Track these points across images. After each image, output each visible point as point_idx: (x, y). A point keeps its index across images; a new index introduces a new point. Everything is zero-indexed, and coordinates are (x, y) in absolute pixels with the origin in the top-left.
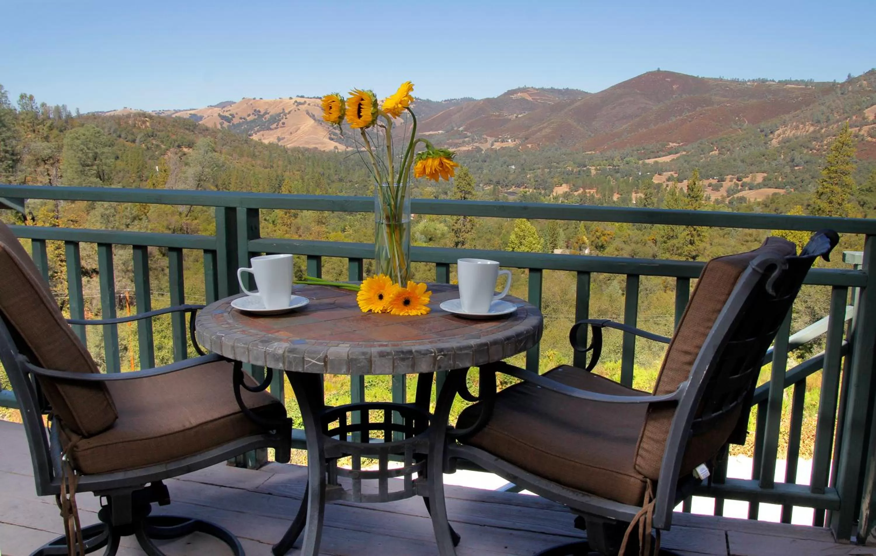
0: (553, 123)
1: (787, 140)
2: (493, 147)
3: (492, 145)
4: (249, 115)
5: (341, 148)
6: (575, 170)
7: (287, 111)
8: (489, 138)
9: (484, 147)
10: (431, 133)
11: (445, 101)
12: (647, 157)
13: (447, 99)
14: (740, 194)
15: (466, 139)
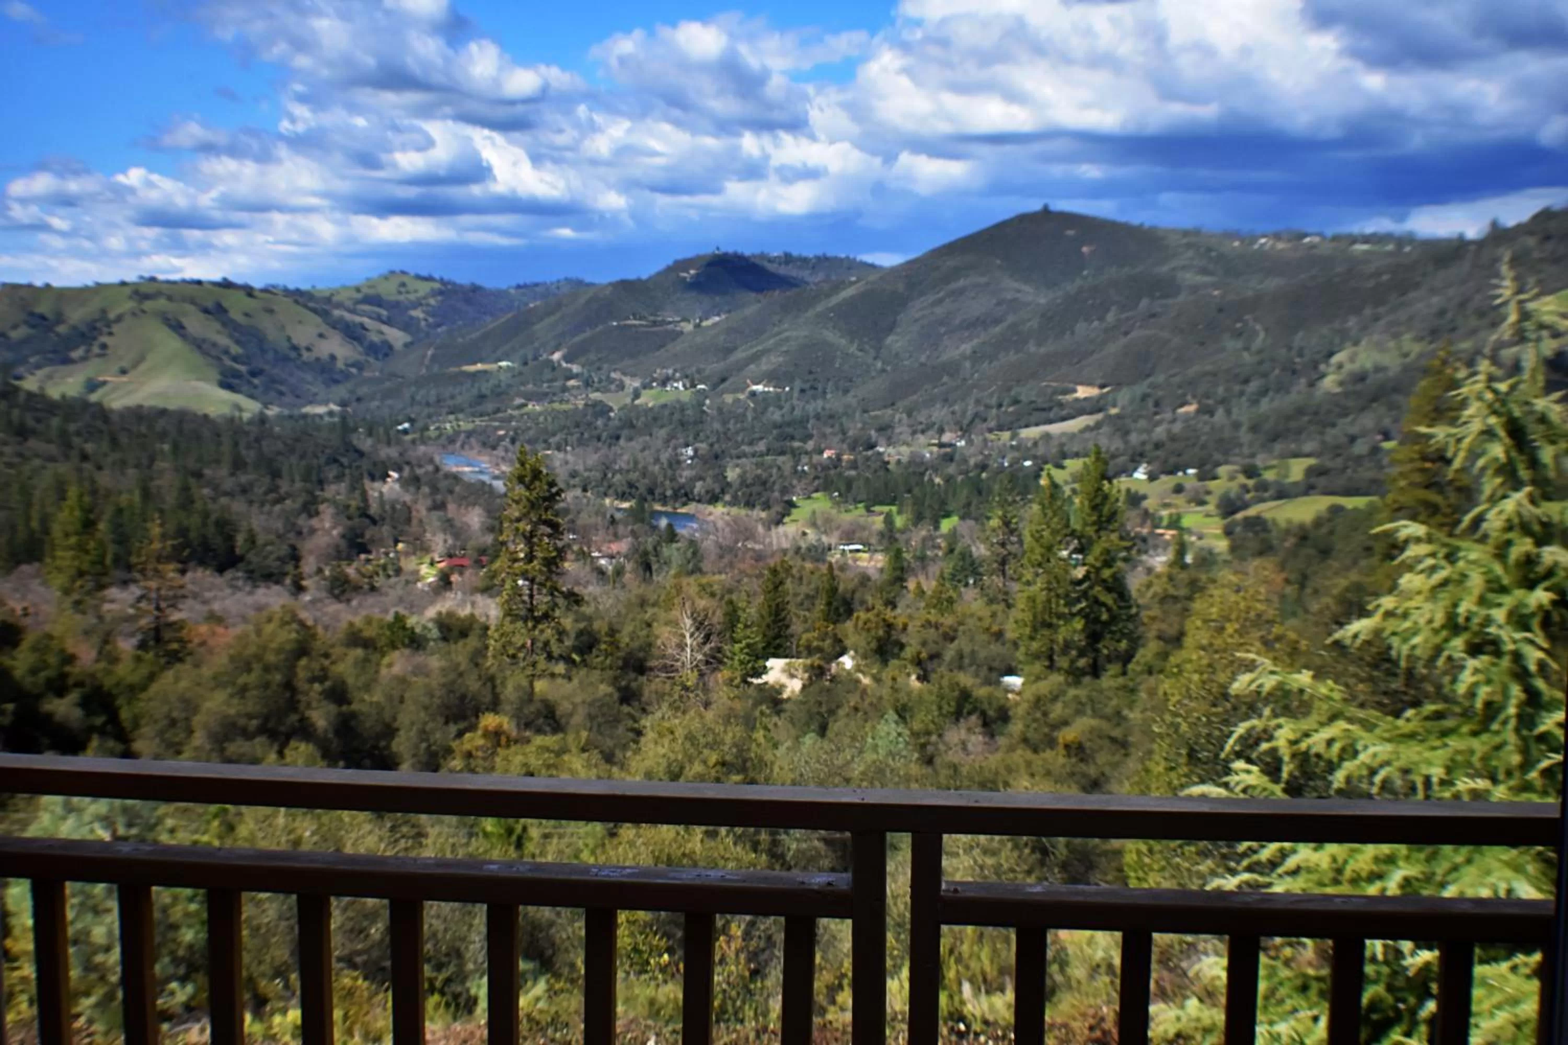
0: (787, 339)
1: (1361, 377)
2: (637, 402)
3: (637, 395)
4: (15, 327)
5: (250, 407)
6: (845, 457)
7: (112, 316)
8: (627, 380)
9: (616, 402)
10: (479, 366)
11: (519, 287)
12: (1022, 423)
13: (521, 283)
14: (1252, 512)
15: (572, 383)
